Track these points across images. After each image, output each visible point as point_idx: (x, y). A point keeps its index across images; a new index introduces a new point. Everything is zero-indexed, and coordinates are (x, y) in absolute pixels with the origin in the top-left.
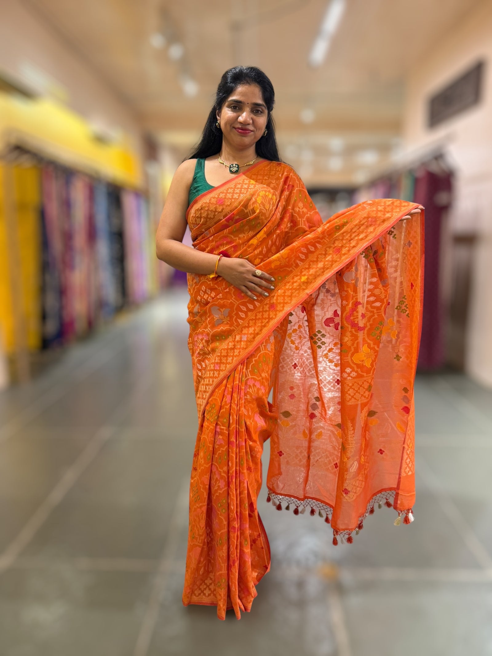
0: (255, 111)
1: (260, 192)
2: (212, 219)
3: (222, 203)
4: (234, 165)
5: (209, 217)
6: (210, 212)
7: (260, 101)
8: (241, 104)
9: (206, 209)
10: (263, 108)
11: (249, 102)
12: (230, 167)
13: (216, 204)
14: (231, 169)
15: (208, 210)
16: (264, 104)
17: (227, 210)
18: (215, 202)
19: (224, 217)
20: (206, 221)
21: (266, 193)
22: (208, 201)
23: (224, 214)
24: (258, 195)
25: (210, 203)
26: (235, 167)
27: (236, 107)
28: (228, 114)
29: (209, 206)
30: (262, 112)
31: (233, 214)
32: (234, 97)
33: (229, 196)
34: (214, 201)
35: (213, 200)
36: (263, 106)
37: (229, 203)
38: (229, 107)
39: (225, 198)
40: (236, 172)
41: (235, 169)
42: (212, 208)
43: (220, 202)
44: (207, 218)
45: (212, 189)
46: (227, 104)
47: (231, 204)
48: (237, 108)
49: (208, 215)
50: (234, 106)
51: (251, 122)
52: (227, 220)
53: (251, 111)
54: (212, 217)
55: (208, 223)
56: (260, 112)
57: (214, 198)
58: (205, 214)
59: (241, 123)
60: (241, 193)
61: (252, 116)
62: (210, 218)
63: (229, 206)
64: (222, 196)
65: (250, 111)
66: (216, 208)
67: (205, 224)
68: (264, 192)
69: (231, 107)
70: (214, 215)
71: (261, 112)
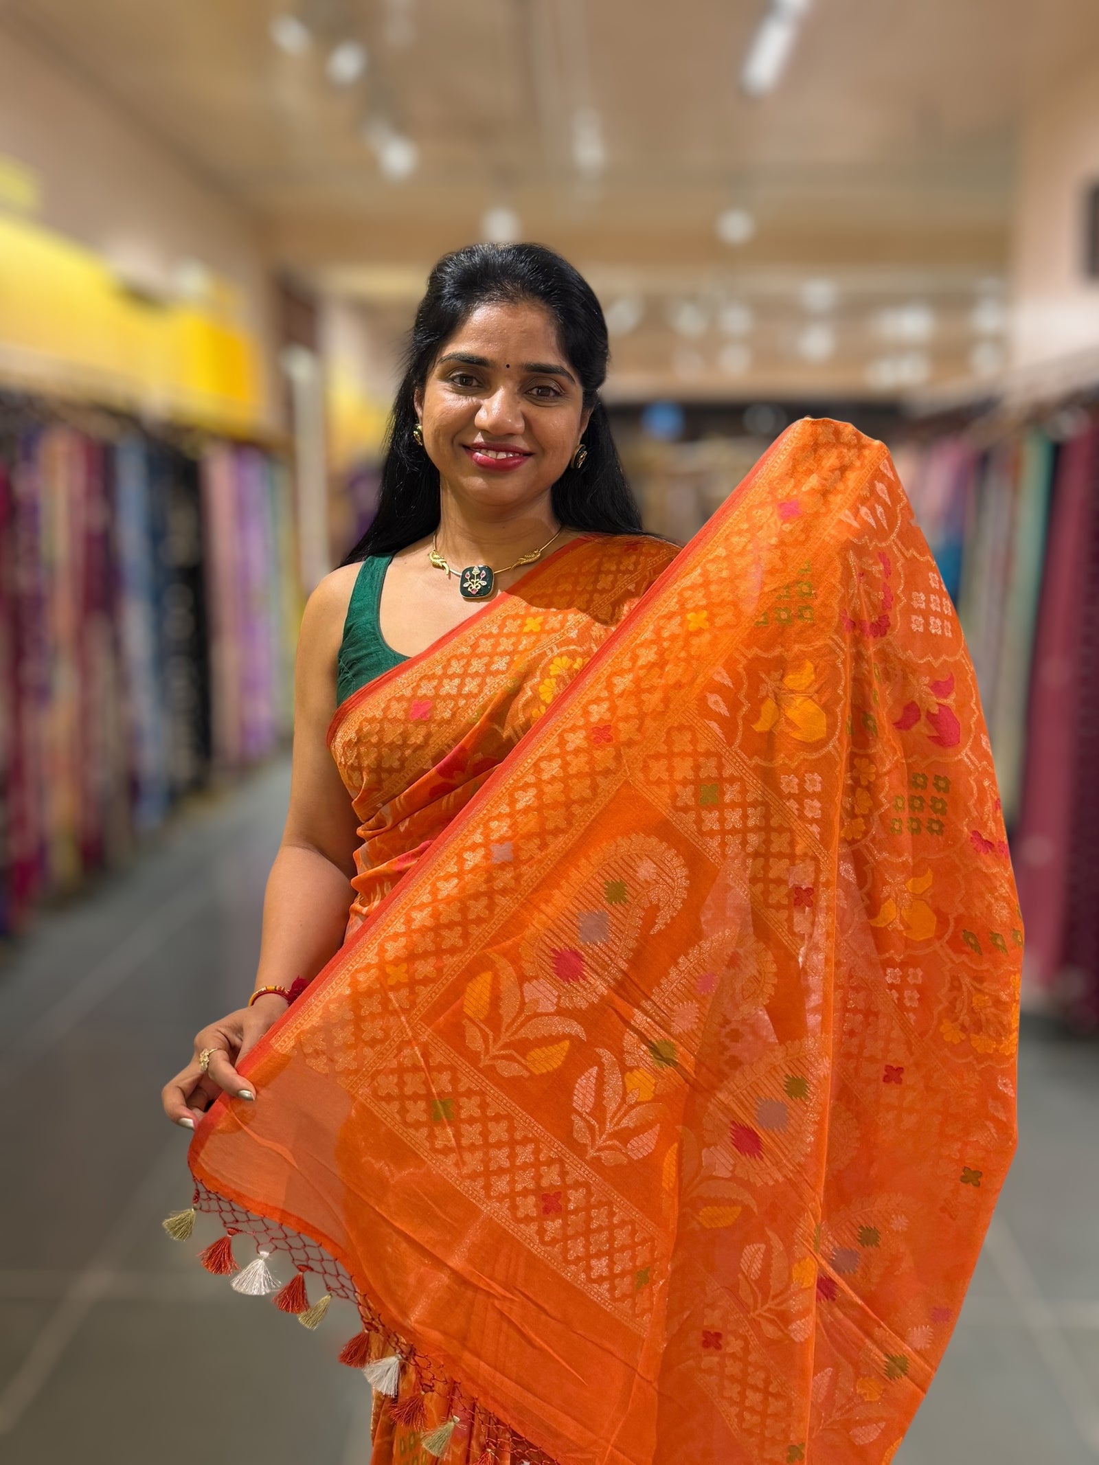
0: (534, 392)
1: (551, 662)
2: (399, 771)
3: (425, 713)
4: (476, 571)
5: (386, 765)
6: (385, 750)
7: (551, 357)
8: (485, 368)
9: (374, 739)
10: (564, 379)
11: (511, 360)
12: (464, 580)
13: (406, 721)
14: (466, 585)
15: (380, 742)
16: (566, 366)
17: (441, 737)
18: (401, 715)
19: (435, 763)
20: (380, 782)
21: (574, 660)
22: (379, 714)
23: (431, 751)
24: (545, 673)
25: (385, 718)
26: (478, 576)
27: (471, 378)
28: (444, 400)
29: (381, 730)
30: (560, 393)
31: (462, 749)
32: (461, 346)
33: (449, 687)
34: (397, 710)
35: (395, 706)
36: (562, 372)
37: (447, 715)
38: (445, 377)
39: (437, 696)
40: (483, 594)
41: (476, 585)
42: (392, 735)
43: (421, 711)
44: (378, 769)
45: (399, 662)
46: (437, 369)
47: (454, 715)
48: (475, 383)
49: (380, 759)
50: (461, 377)
51: (520, 426)
52: (446, 771)
53: (520, 390)
54: (396, 764)
55: (386, 785)
56: (552, 394)
57: (399, 699)
58: (373, 756)
59: (484, 431)
60: (489, 672)
61: (524, 406)
62: (391, 771)
63: (448, 722)
64: (426, 689)
65: (516, 390)
66: (405, 736)
67: (378, 790)
68: (565, 658)
69: (453, 379)
70: (403, 760)
71: (557, 394)
